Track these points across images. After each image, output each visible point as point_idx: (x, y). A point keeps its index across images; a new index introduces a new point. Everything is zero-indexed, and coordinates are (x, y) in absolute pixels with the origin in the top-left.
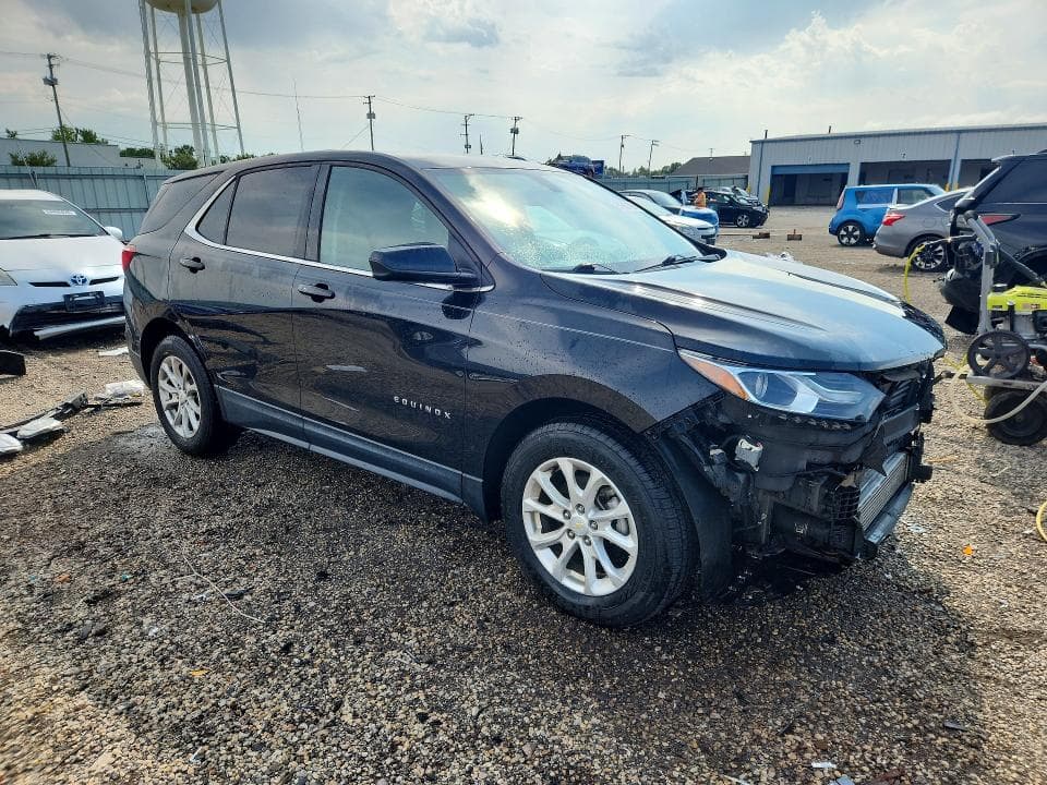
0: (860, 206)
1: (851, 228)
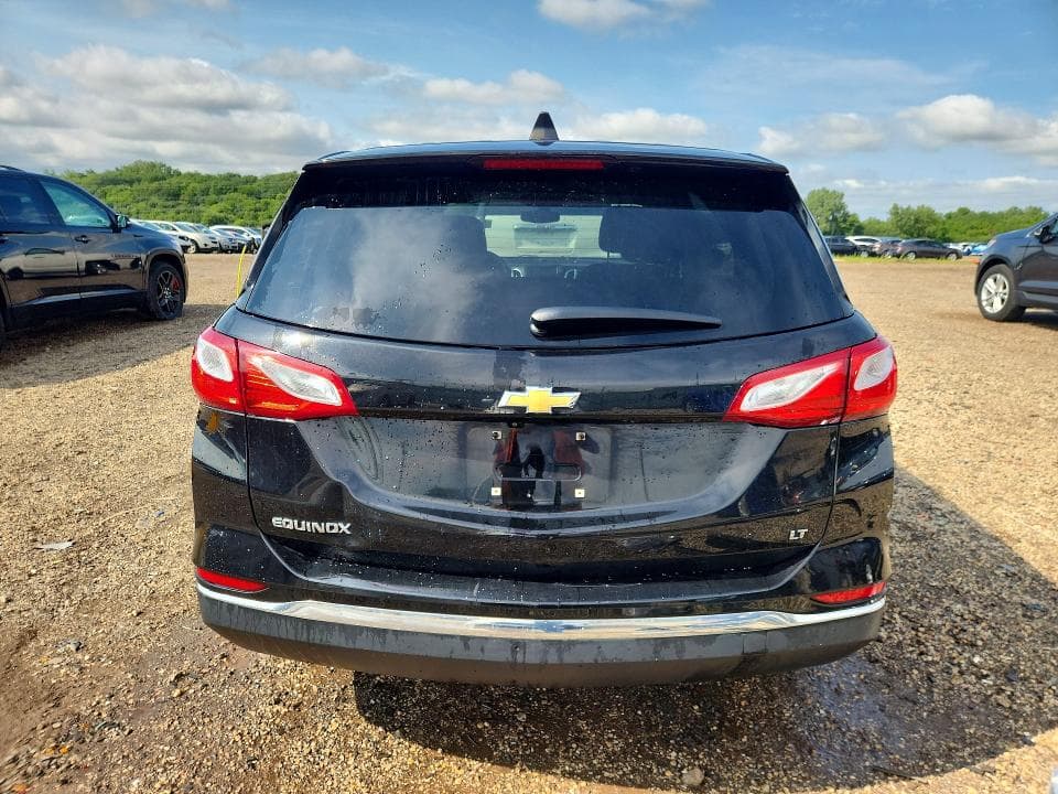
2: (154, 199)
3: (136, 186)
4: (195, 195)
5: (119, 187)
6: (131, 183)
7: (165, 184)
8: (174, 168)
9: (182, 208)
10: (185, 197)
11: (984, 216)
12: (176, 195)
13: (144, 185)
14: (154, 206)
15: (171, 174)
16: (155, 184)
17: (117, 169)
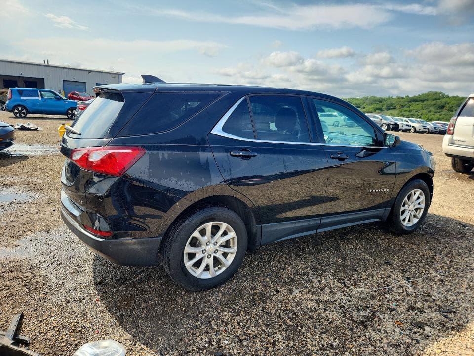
0: (22, 98)
1: (20, 109)
2: (432, 109)
3: (425, 103)
4: (453, 107)
5: (417, 103)
6: (423, 101)
7: (439, 102)
8: (446, 94)
9: (443, 113)
10: (447, 108)
12: (442, 107)
13: (428, 102)
14: (430, 112)
15: (444, 96)
16: (434, 102)
17: (419, 95)
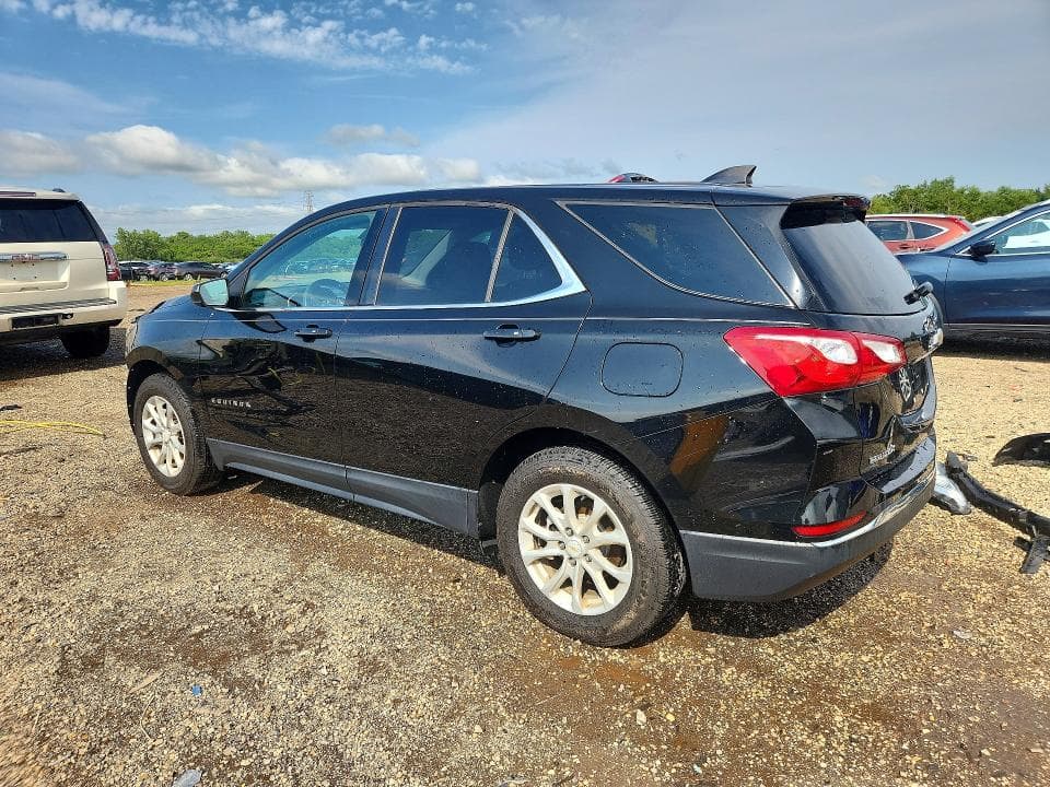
11: (202, 239)
